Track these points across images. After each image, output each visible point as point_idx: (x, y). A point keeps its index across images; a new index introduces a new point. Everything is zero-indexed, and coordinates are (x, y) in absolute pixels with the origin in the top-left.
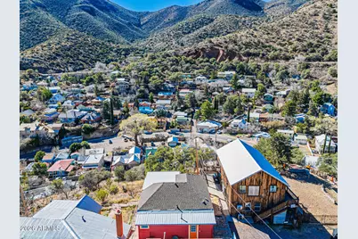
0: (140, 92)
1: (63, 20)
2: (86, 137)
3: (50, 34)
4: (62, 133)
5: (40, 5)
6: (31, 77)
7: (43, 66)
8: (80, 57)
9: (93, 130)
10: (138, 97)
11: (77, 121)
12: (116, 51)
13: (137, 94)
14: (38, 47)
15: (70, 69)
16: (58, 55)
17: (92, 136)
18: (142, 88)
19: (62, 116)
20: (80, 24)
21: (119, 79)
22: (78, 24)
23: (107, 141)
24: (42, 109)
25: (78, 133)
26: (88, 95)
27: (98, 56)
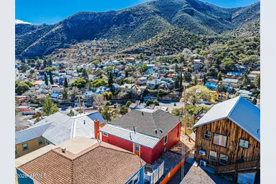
0: (211, 70)
1: (170, 21)
2: (160, 98)
3: (159, 31)
4: (145, 93)
5: (157, 13)
6: (141, 58)
7: (150, 51)
8: (175, 46)
9: (165, 94)
10: (208, 75)
11: (157, 87)
12: (202, 40)
13: (208, 72)
14: (150, 40)
15: (166, 53)
16: (160, 44)
17: (164, 98)
18: (213, 67)
19: (148, 82)
20: (181, 23)
21: (196, 60)
22: (179, 23)
23: (173, 104)
24: (139, 77)
25: (155, 94)
26: (170, 70)
27: (187, 45)
